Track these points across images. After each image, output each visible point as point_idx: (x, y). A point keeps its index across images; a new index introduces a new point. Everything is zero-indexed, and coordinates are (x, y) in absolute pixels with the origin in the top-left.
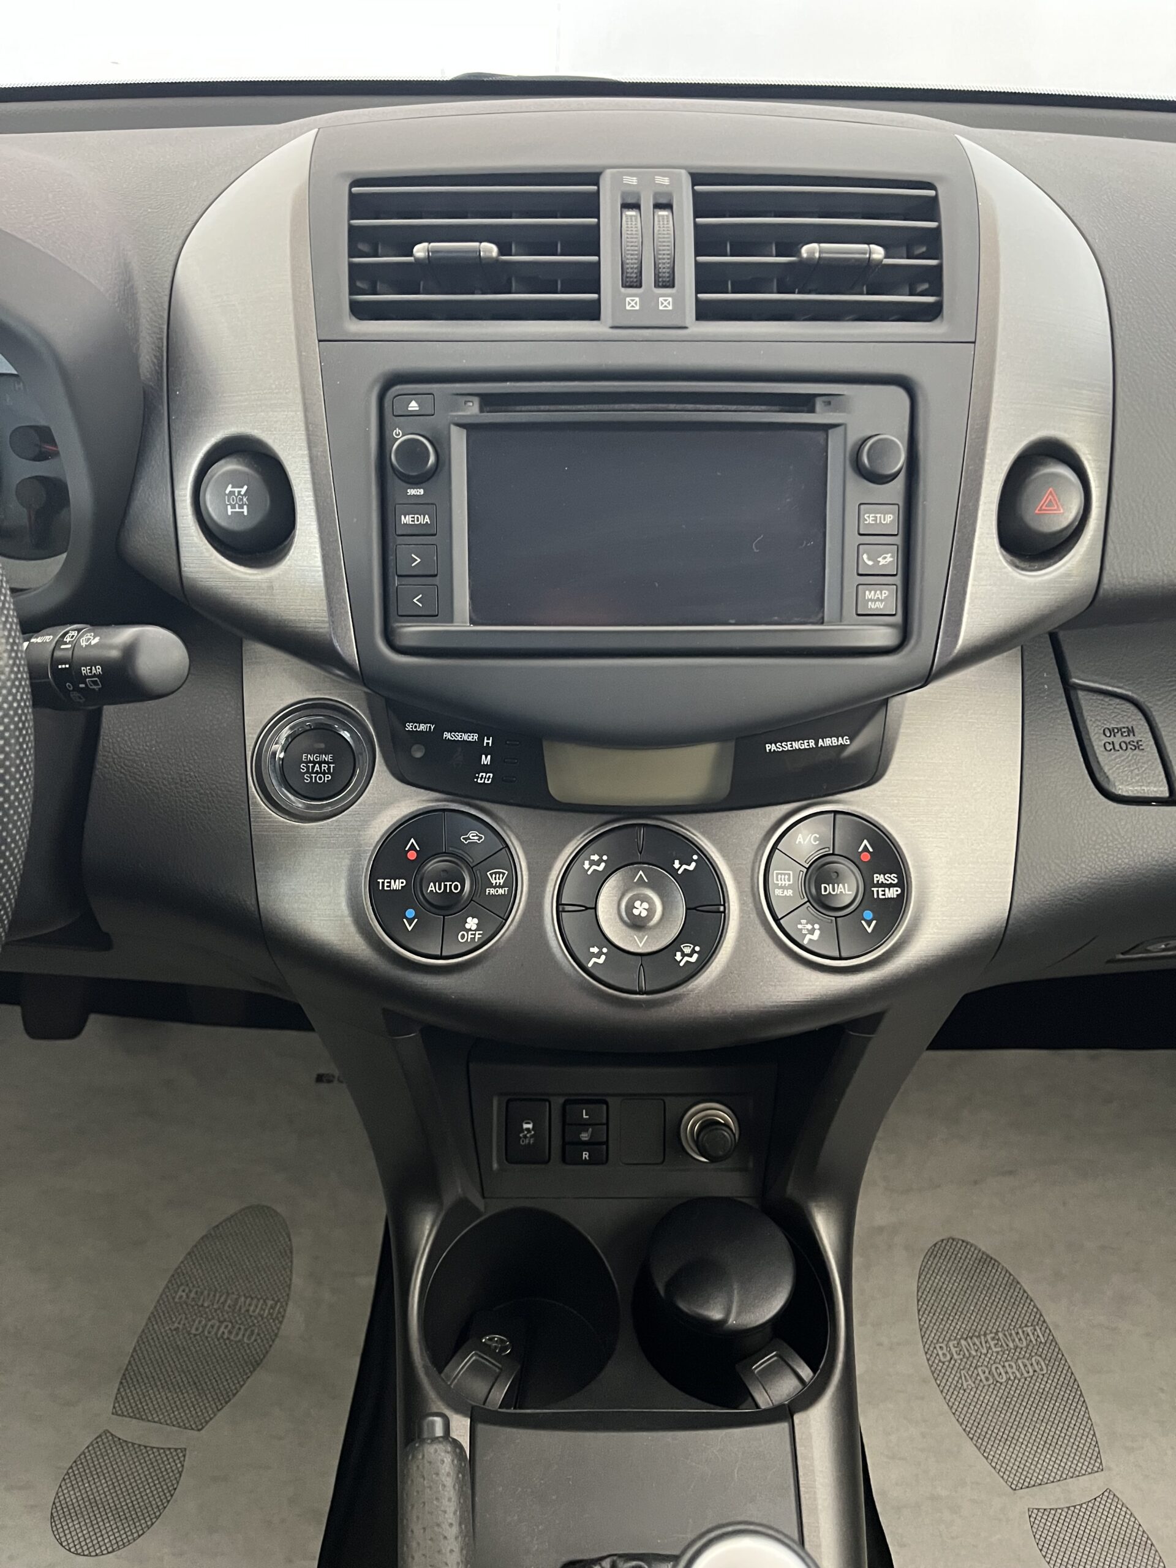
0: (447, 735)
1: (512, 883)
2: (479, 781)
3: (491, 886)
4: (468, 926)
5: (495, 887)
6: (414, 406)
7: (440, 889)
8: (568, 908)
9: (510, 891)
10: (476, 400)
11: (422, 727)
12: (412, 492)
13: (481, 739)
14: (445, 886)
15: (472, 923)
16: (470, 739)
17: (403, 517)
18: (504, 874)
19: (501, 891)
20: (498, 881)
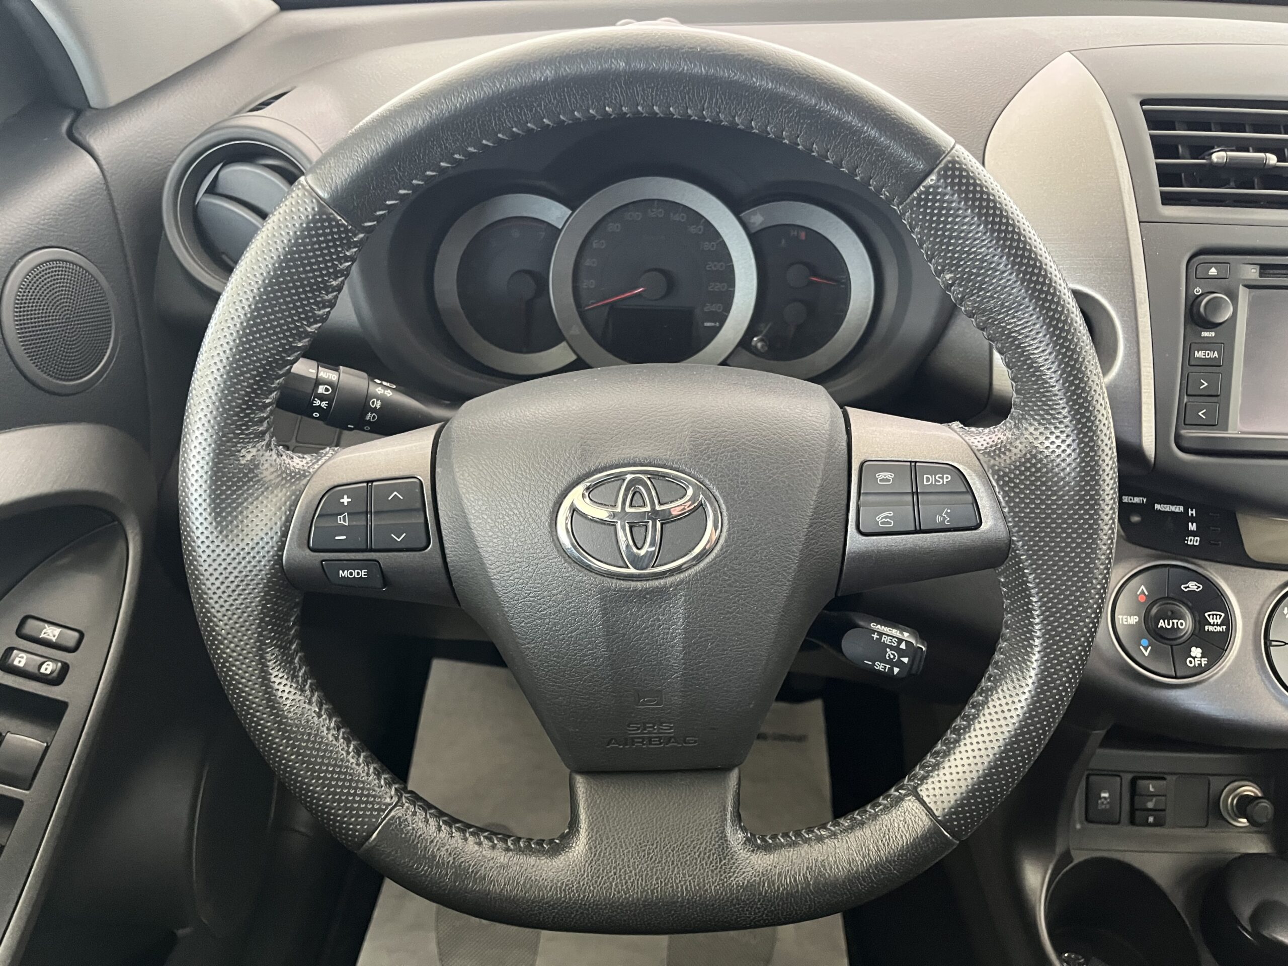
0: (1157, 506)
1: (1228, 622)
2: (1189, 543)
3: (1210, 624)
4: (1193, 654)
5: (1213, 625)
6: (1213, 271)
7: (1169, 625)
8: (1274, 643)
9: (1228, 629)
10: (1258, 267)
11: (1137, 500)
12: (1205, 334)
13: (1186, 511)
14: (1173, 623)
15: (1196, 652)
16: (1177, 510)
17: (1196, 352)
18: (1221, 616)
19: (1219, 629)
20: (1215, 620)
